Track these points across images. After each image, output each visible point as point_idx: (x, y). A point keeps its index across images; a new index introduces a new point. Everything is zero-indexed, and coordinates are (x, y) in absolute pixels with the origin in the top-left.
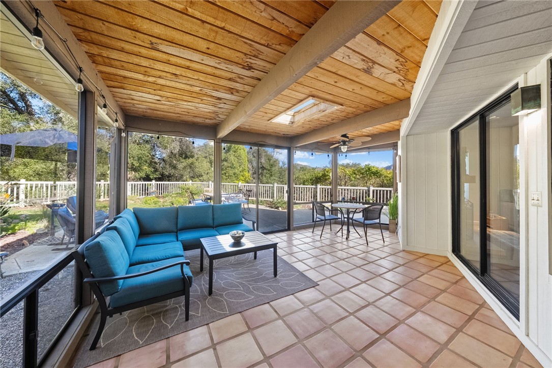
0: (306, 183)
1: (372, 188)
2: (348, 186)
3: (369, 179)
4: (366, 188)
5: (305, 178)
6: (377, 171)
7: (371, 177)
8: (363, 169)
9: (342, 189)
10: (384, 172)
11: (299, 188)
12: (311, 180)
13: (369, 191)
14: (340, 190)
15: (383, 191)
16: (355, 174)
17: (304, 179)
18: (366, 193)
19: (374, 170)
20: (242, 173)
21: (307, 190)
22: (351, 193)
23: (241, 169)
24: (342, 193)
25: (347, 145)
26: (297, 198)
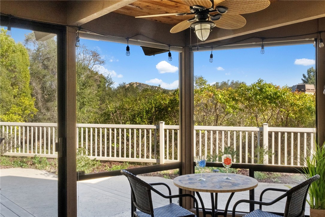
0: (138, 119)
1: (267, 129)
2: (221, 124)
3: (262, 111)
4: (256, 129)
5: (136, 108)
6: (276, 94)
7: (266, 105)
8: (248, 90)
9: (209, 131)
10: (290, 97)
11: (123, 130)
12: (147, 112)
13: (261, 133)
14: (206, 132)
15: (289, 133)
16: (234, 99)
17: (133, 110)
18: (256, 137)
19: (270, 91)
20: (17, 100)
21: (138, 133)
22: (226, 137)
23: (16, 91)
24: (209, 139)
25: (208, 22)
26: (118, 152)
